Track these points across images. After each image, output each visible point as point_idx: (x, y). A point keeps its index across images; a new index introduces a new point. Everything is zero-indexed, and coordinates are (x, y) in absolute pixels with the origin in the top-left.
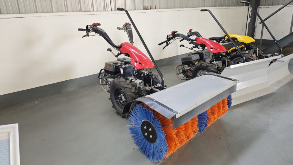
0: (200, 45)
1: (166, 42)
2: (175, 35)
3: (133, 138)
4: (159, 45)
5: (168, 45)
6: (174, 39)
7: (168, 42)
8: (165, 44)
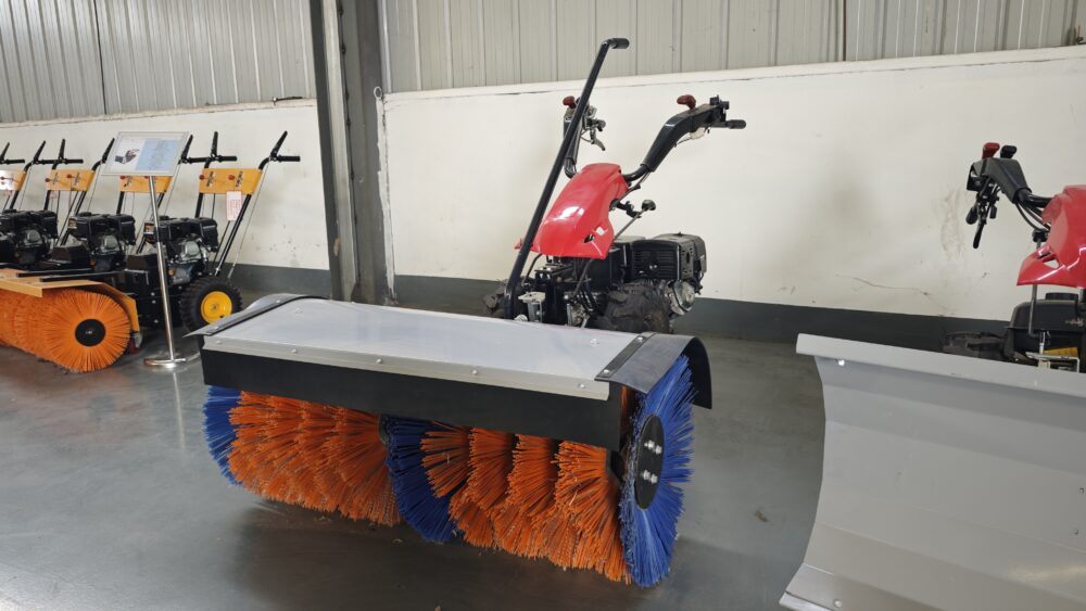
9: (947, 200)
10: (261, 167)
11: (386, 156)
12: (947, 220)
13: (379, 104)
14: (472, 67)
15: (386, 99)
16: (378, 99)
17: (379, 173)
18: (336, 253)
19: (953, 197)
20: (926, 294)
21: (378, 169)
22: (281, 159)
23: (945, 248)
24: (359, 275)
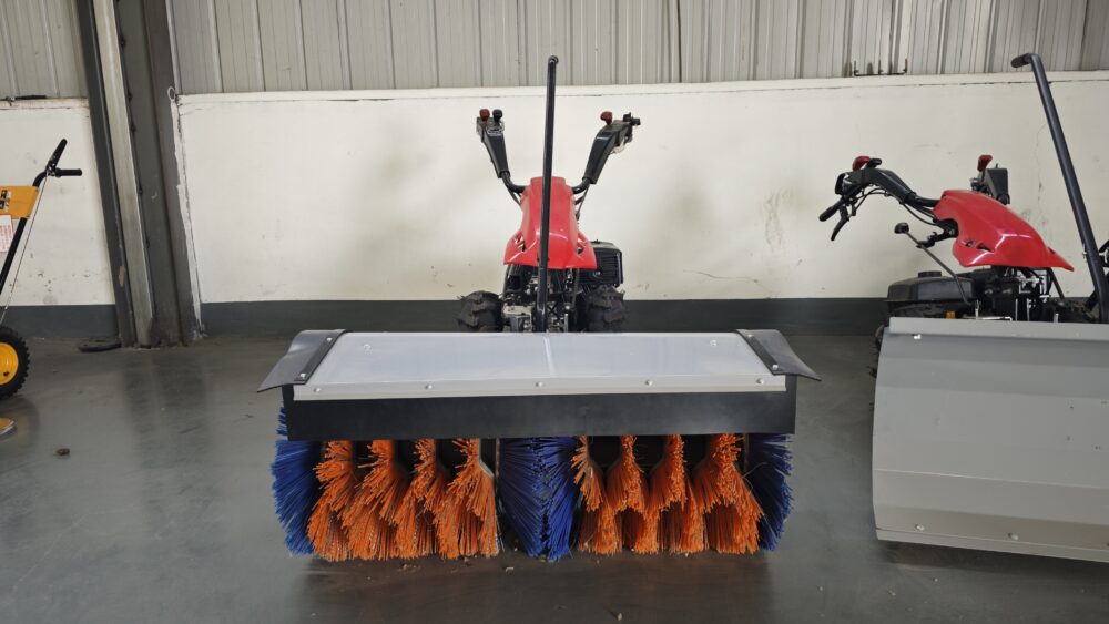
1: (840, 207)
5: (845, 218)
6: (861, 193)
9: (769, 201)
10: (37, 182)
11: (184, 168)
12: (770, 218)
13: (173, 106)
14: (289, 69)
15: (180, 102)
16: (172, 100)
17: (179, 187)
18: (121, 283)
19: (774, 201)
20: (756, 281)
21: (177, 182)
22: (60, 173)
23: (769, 242)
24: (155, 308)
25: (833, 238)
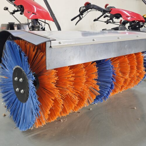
0: (115, 16)
1: (79, 16)
2: (88, 6)
3: (4, 100)
4: (72, 20)
5: (81, 19)
6: (87, 11)
7: (81, 16)
8: (78, 18)
25: (76, 25)
